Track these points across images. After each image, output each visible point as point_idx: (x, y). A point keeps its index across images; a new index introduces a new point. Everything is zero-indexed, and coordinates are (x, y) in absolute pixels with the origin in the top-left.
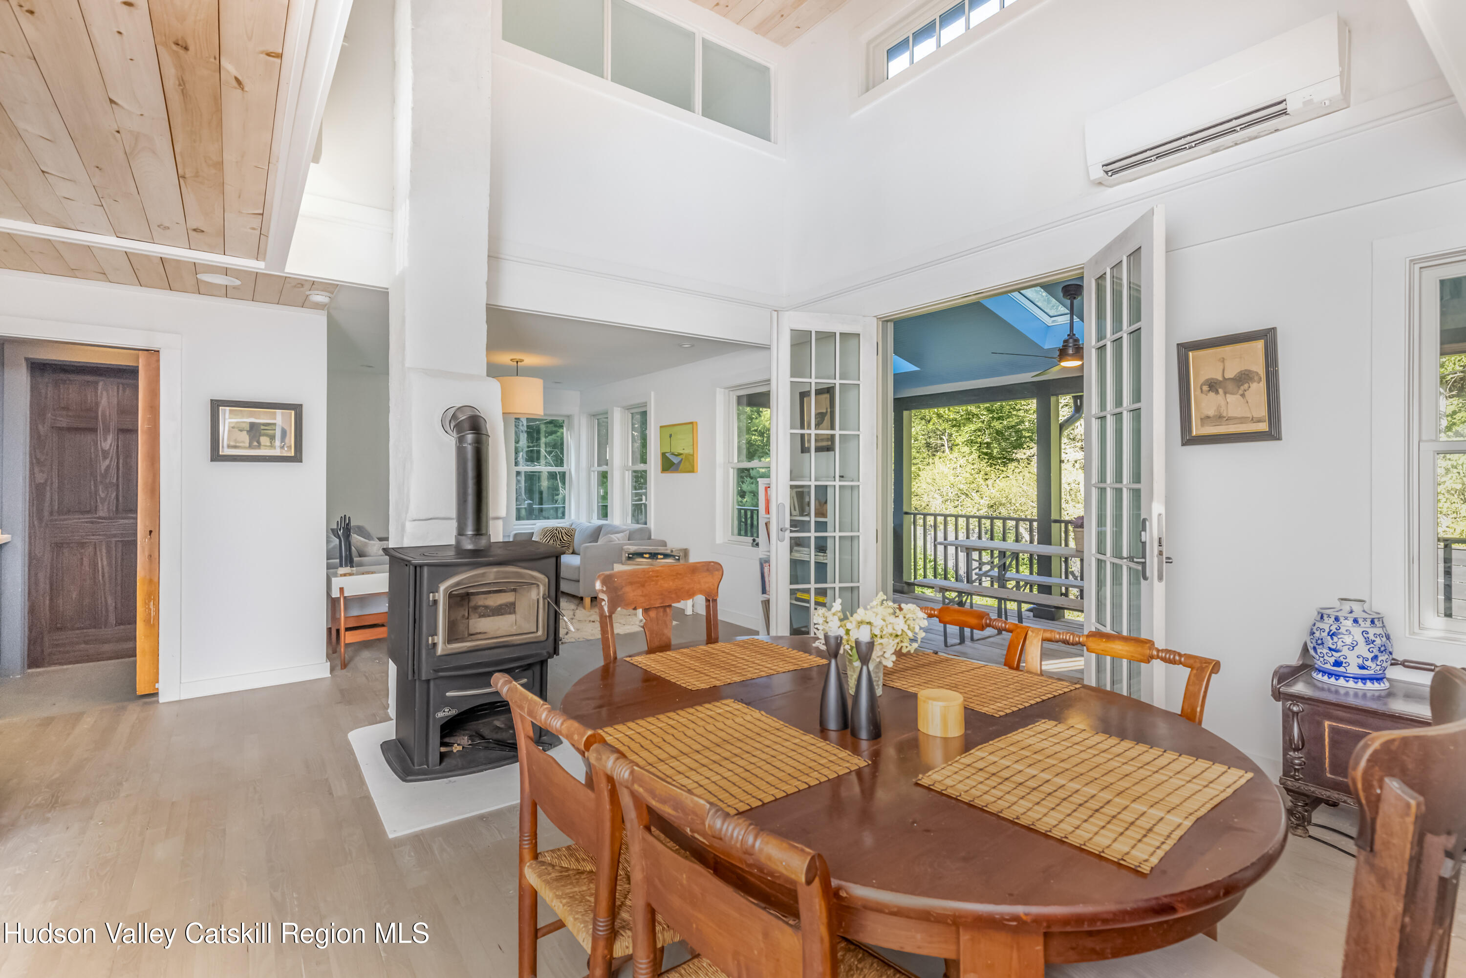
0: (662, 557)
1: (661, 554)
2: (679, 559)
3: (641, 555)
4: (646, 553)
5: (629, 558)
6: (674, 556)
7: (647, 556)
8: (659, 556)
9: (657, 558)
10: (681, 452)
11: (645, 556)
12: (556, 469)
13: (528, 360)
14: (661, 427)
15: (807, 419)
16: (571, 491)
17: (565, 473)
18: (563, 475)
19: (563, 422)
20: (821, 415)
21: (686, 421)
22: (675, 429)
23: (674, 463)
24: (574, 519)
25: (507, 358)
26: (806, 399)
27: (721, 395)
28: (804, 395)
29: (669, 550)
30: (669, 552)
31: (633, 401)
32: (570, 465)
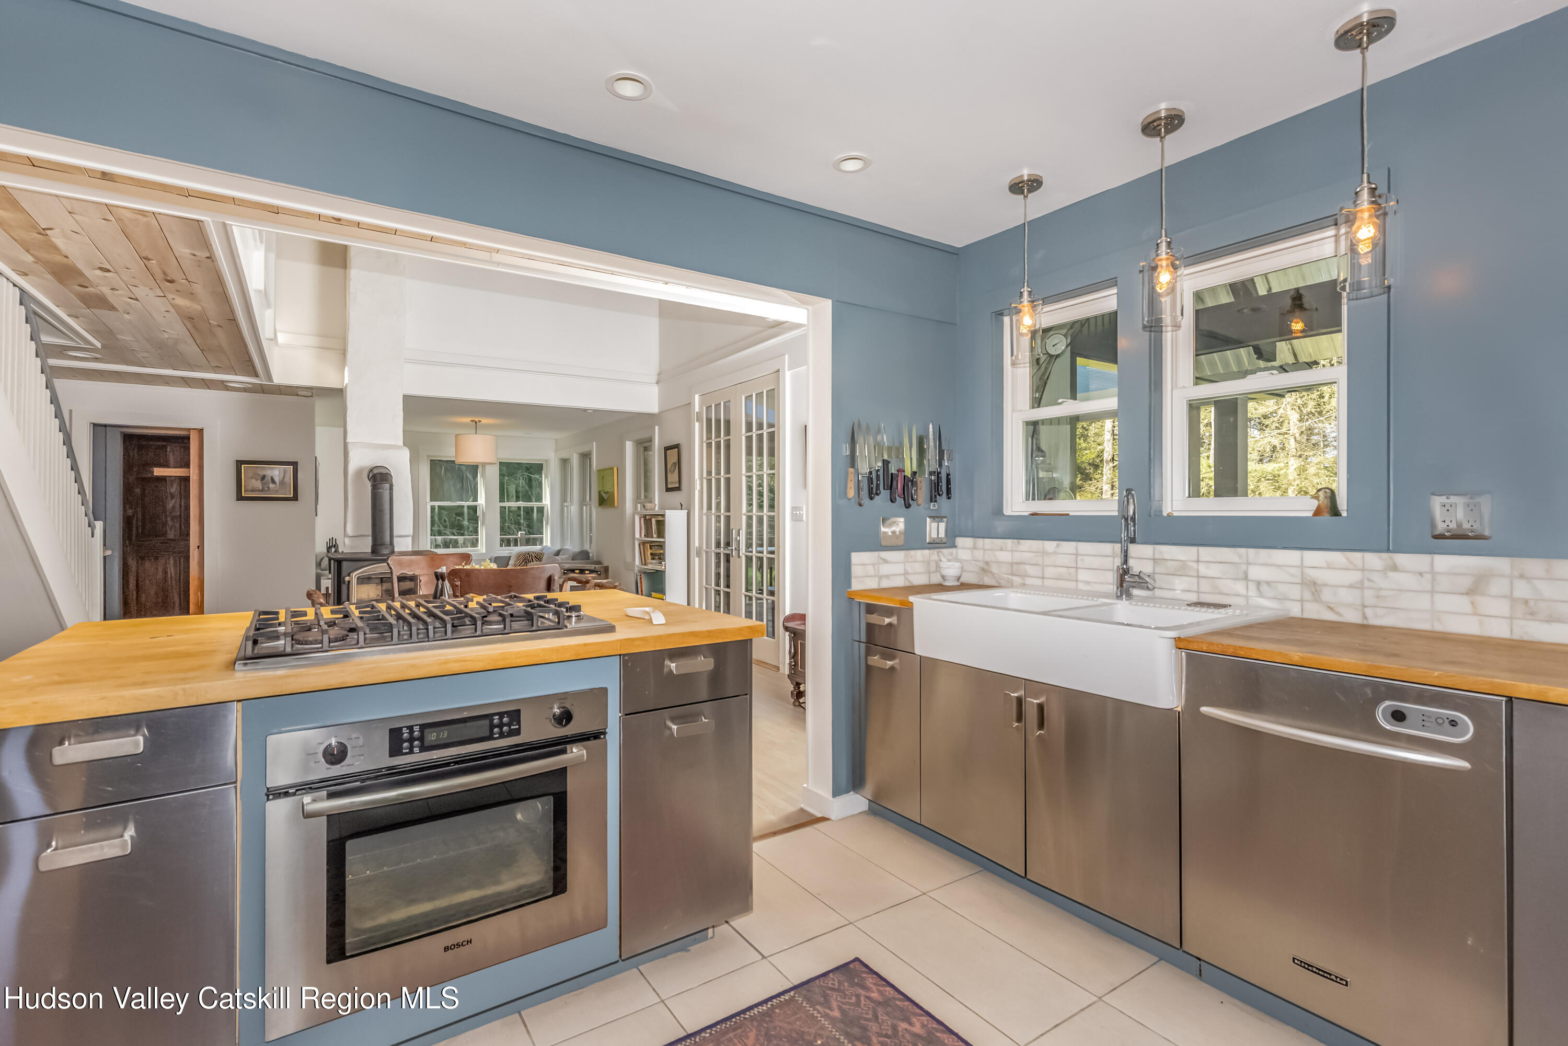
2: (600, 574)
4: (577, 570)
6: (597, 572)
7: (577, 571)
8: (587, 572)
9: (585, 574)
10: (608, 490)
12: (535, 504)
13: (485, 421)
14: (599, 471)
15: (669, 467)
16: (547, 523)
17: (543, 508)
18: (541, 510)
19: (541, 465)
20: (674, 463)
21: (610, 466)
22: (605, 474)
23: (604, 499)
24: (549, 545)
25: (467, 420)
26: (668, 452)
27: (629, 446)
28: (667, 449)
29: (592, 567)
30: (593, 568)
31: (584, 449)
32: (547, 501)
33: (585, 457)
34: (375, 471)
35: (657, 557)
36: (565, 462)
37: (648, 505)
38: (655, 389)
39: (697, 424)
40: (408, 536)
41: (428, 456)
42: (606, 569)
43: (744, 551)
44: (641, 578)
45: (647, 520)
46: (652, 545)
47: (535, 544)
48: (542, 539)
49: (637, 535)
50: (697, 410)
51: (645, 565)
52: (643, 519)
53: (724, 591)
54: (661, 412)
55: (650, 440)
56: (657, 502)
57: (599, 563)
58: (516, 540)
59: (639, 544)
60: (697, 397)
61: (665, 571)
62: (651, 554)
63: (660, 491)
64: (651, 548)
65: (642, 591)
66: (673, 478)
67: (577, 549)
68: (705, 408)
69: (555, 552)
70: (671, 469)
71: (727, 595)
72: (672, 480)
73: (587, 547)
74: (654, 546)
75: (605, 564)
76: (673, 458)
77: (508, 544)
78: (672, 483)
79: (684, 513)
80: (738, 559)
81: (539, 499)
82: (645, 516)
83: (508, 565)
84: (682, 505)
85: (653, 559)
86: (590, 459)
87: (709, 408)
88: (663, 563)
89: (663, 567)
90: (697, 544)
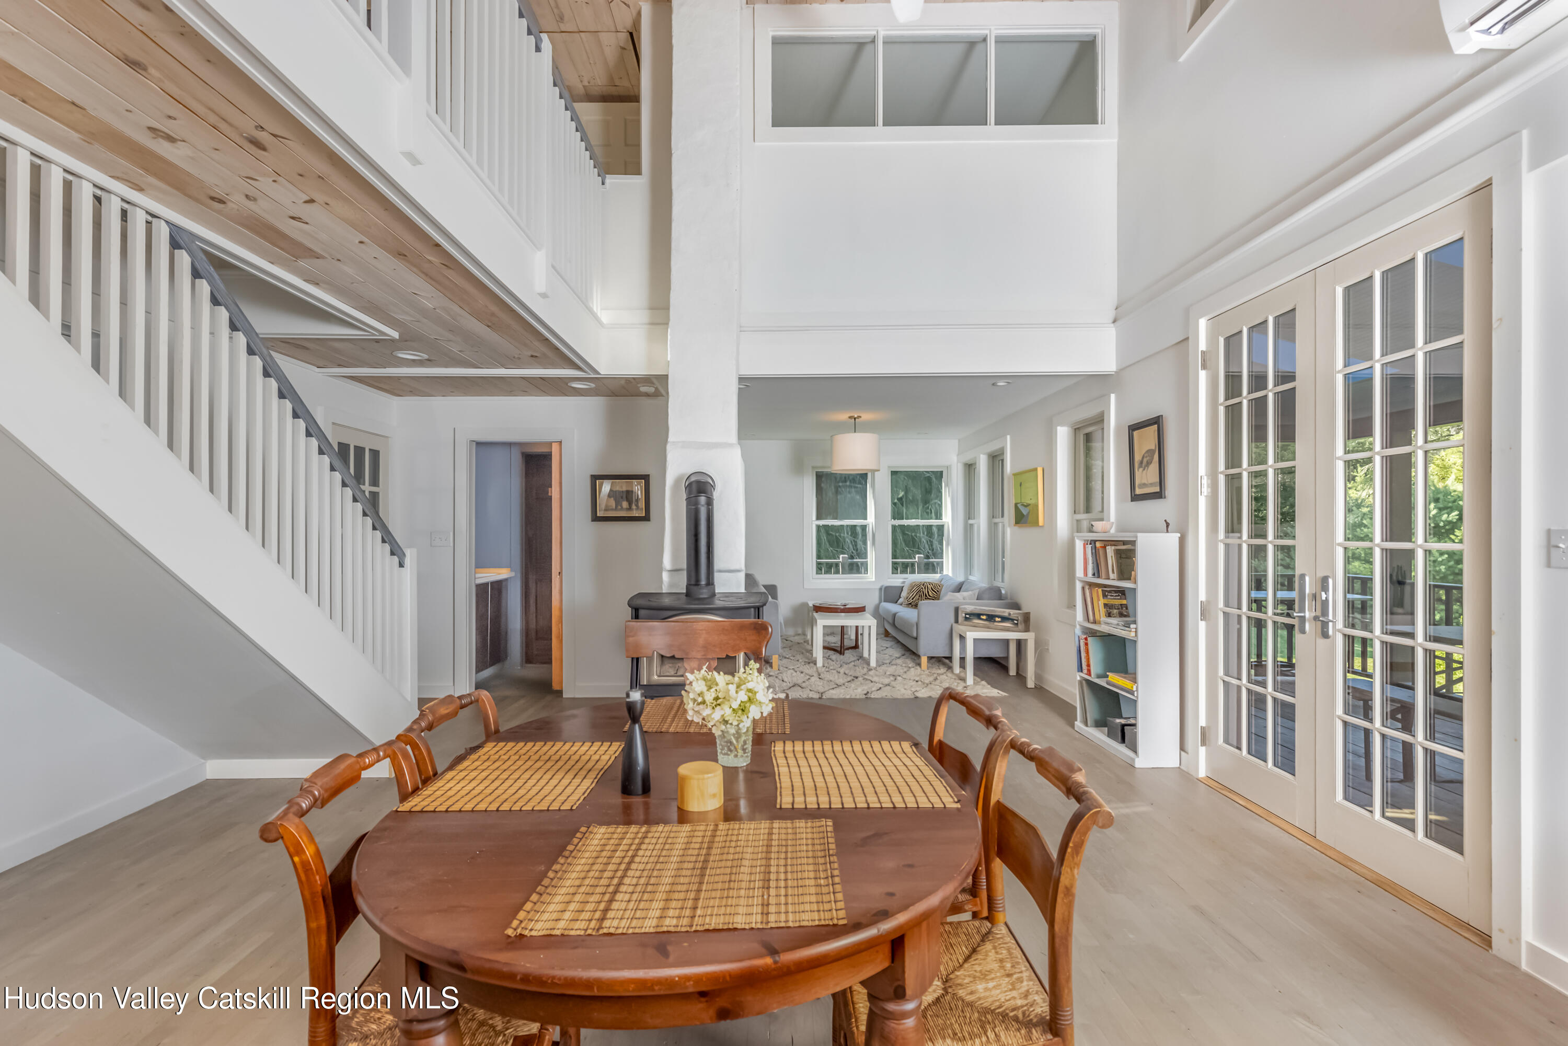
0: (999, 619)
1: (998, 617)
2: (1017, 624)
3: (978, 616)
4: (983, 615)
5: (966, 619)
6: (1013, 620)
7: (984, 617)
8: (997, 619)
9: (995, 621)
10: (1029, 502)
11: (982, 617)
12: (934, 522)
13: (866, 416)
14: (1015, 475)
15: (1137, 458)
16: (948, 545)
17: (943, 526)
18: (941, 528)
19: (941, 472)
20: (1150, 452)
21: (1032, 467)
22: (1025, 477)
23: (1023, 515)
24: (950, 574)
25: (843, 416)
26: (1136, 433)
27: (1063, 434)
28: (1133, 428)
29: (1006, 612)
30: (1006, 614)
31: (994, 447)
32: (947, 518)
33: (996, 459)
34: (693, 479)
35: (1115, 611)
36: (970, 468)
37: (1098, 525)
38: (1110, 334)
39: (1203, 375)
40: (739, 571)
41: (813, 468)
42: (1027, 618)
43: (1340, 625)
44: (1086, 644)
45: (1097, 548)
46: (1107, 591)
47: (934, 572)
48: (941, 565)
49: (1079, 573)
50: (1203, 346)
51: (1095, 622)
52: (1089, 547)
53: (1275, 700)
54: (1122, 370)
55: (1100, 420)
56: (1113, 518)
57: (1017, 606)
58: (913, 564)
59: (1083, 588)
60: (1203, 323)
61: (1135, 642)
62: (1106, 605)
63: (1119, 500)
64: (1105, 596)
65: (1088, 665)
66: (1147, 477)
67: (984, 585)
68: (1221, 340)
69: (956, 584)
70: (1141, 462)
71: (1287, 712)
72: (1144, 481)
73: (998, 583)
74: (1110, 592)
75: (1025, 609)
76: (1146, 440)
77: (904, 571)
78: (1143, 485)
79: (1173, 538)
80: (1321, 642)
81: (939, 516)
82: (1093, 542)
83: (900, 597)
84: (1167, 526)
85: (1109, 615)
86: (1003, 460)
87: (1232, 341)
88: (1133, 626)
89: (1133, 634)
90: (1202, 597)
